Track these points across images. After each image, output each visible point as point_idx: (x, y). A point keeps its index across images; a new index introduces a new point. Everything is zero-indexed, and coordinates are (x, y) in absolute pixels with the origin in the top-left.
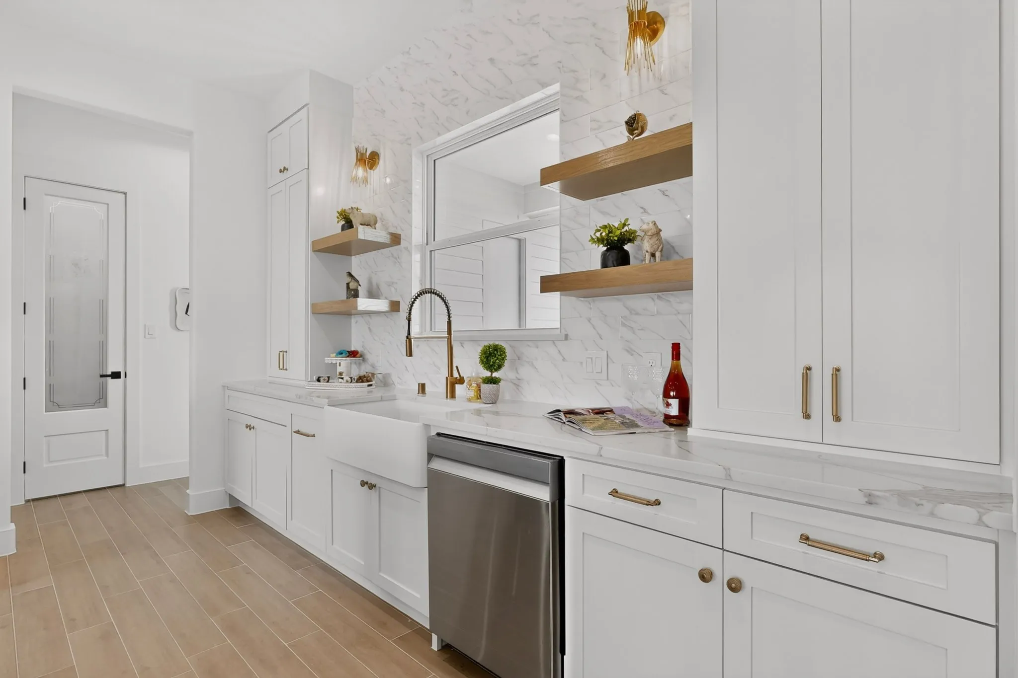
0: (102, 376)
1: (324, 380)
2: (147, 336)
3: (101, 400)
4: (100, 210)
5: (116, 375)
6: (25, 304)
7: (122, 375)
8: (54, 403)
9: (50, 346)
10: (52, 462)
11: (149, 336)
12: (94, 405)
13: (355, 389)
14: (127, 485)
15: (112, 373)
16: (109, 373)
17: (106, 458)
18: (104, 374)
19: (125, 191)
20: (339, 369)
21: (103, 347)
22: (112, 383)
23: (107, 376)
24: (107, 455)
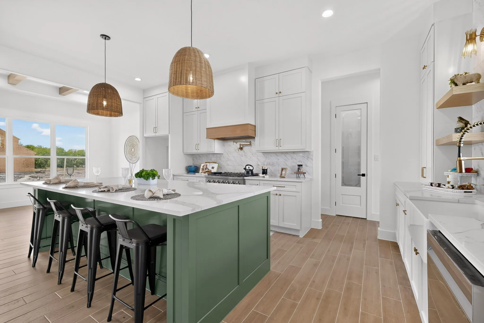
0: (358, 175)
1: (435, 185)
2: (375, 160)
3: (358, 184)
4: (358, 112)
5: (363, 175)
6: (336, 149)
7: (366, 175)
8: (344, 184)
9: (343, 163)
10: (343, 204)
11: (376, 160)
12: (356, 186)
13: (453, 193)
14: (367, 219)
15: (362, 174)
16: (361, 174)
17: (359, 206)
18: (360, 174)
19: (367, 102)
20: (448, 180)
21: (359, 164)
22: (362, 178)
23: (360, 175)
24: (360, 206)
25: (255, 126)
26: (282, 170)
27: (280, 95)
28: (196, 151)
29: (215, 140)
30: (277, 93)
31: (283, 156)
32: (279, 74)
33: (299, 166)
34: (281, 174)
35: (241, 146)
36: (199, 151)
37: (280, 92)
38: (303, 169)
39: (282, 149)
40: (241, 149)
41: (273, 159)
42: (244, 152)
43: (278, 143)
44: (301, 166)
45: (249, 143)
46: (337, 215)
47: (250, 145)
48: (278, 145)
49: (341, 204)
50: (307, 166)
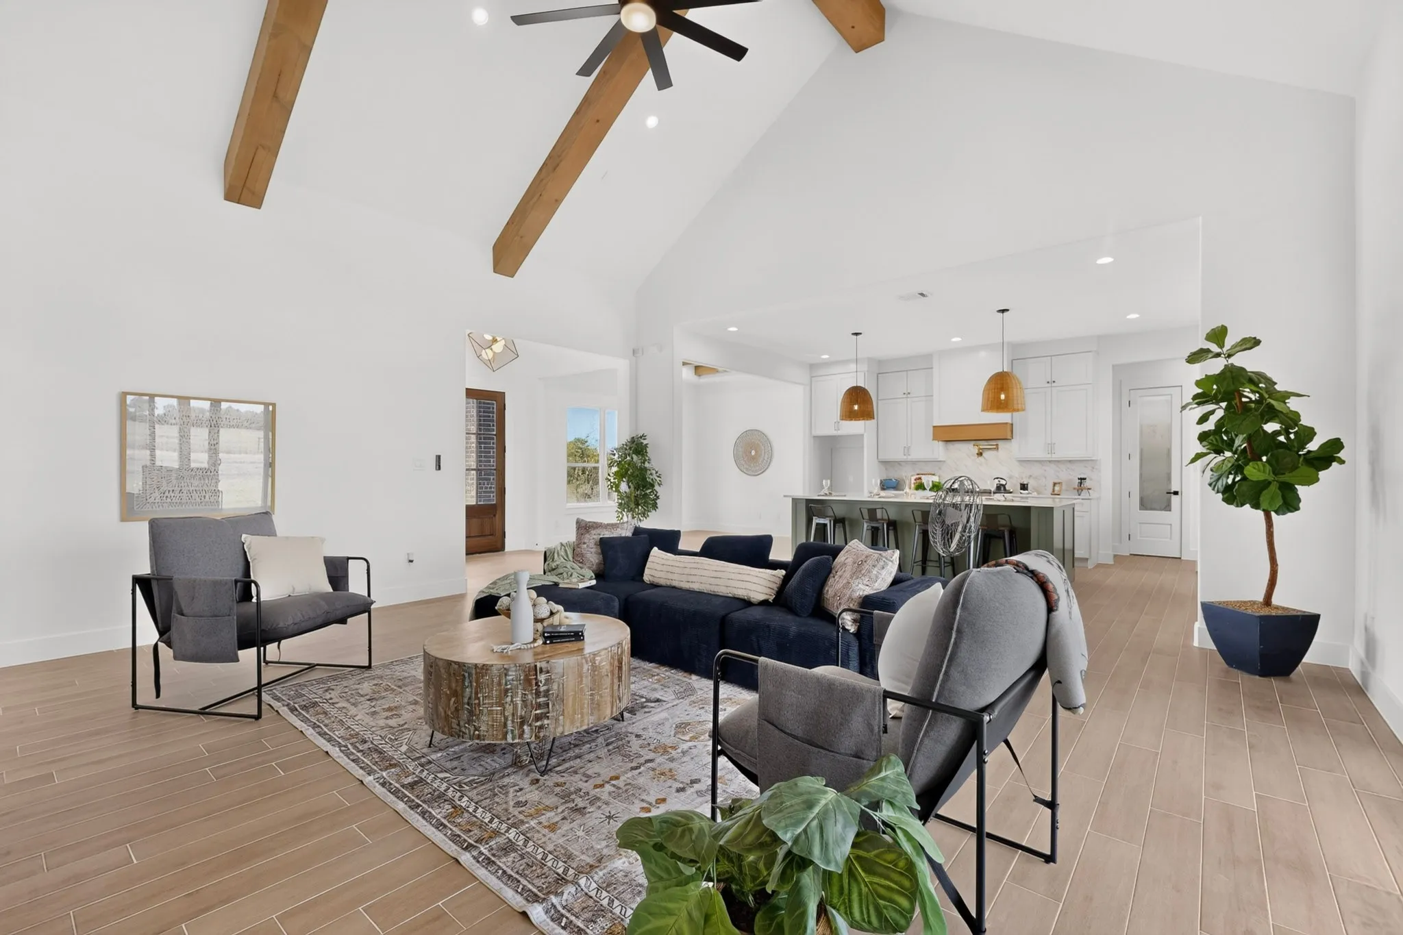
0: (1168, 493)
3: (1168, 507)
5: (1176, 493)
6: (1130, 454)
7: (1180, 493)
8: (1144, 506)
9: (1142, 476)
10: (1142, 536)
12: (1163, 509)
14: (1181, 558)
15: (1174, 491)
16: (1172, 491)
17: (1168, 540)
21: (1168, 477)
22: (1174, 498)
23: (1170, 493)
24: (1171, 538)
25: (1012, 424)
26: (1055, 484)
27: (1053, 384)
28: (905, 457)
29: (940, 442)
30: (1048, 382)
31: (1053, 465)
32: (1053, 357)
33: (1081, 479)
34: (1054, 491)
35: (981, 451)
36: (909, 457)
37: (1054, 382)
38: (1087, 484)
39: (1055, 457)
40: (980, 454)
41: (1036, 470)
42: (985, 458)
43: (1051, 447)
44: (1085, 479)
45: (995, 447)
46: (1131, 554)
47: (997, 449)
48: (1050, 452)
49: (1139, 538)
50: (1091, 479)
